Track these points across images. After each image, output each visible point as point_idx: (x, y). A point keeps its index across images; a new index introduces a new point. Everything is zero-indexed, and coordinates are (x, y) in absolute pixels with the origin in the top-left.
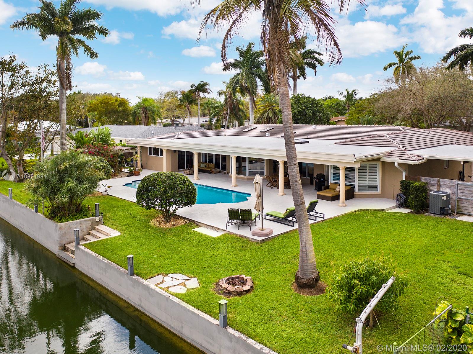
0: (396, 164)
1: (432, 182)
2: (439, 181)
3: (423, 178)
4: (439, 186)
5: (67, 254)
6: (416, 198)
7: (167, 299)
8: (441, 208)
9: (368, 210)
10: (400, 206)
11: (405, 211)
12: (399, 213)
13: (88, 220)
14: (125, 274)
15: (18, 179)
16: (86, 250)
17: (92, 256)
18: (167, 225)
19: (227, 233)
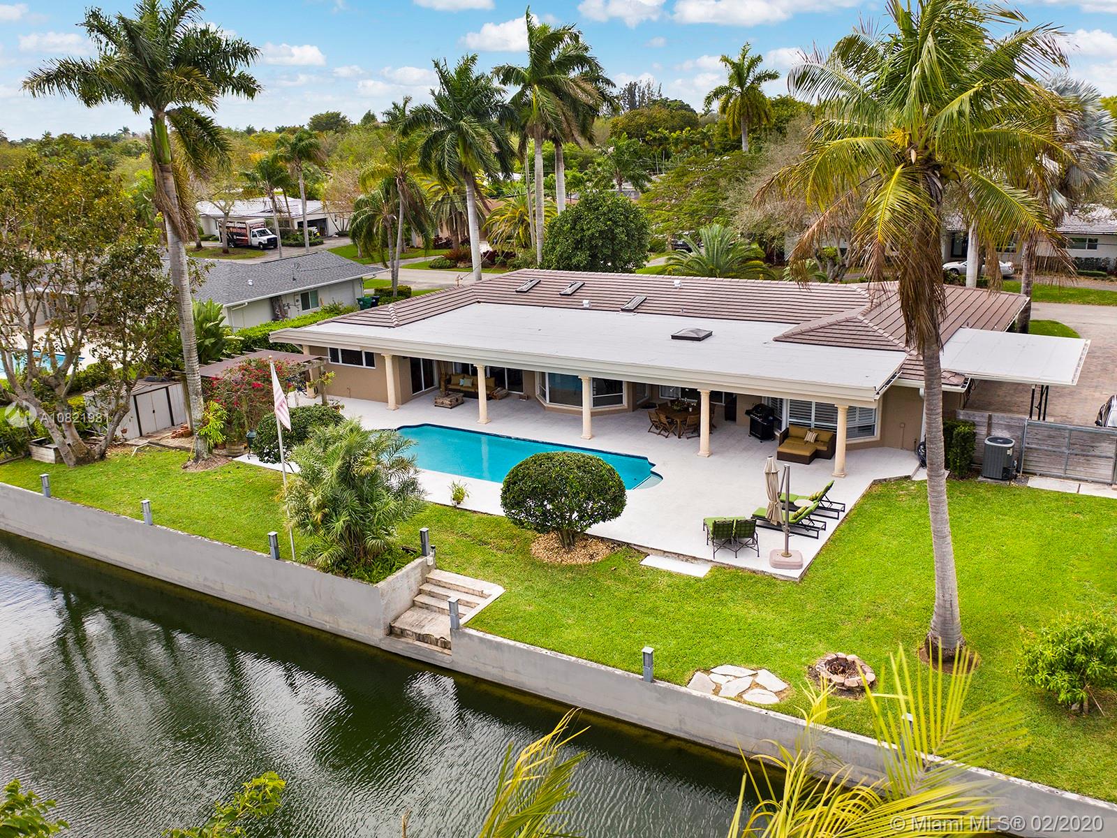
0: (921, 392)
1: (977, 419)
2: (988, 417)
4: (990, 426)
5: (408, 643)
6: (962, 453)
7: (765, 718)
8: (1004, 468)
13: (417, 567)
14: (633, 680)
15: (74, 459)
16: (489, 637)
17: (520, 649)
18: (578, 557)
19: (720, 568)
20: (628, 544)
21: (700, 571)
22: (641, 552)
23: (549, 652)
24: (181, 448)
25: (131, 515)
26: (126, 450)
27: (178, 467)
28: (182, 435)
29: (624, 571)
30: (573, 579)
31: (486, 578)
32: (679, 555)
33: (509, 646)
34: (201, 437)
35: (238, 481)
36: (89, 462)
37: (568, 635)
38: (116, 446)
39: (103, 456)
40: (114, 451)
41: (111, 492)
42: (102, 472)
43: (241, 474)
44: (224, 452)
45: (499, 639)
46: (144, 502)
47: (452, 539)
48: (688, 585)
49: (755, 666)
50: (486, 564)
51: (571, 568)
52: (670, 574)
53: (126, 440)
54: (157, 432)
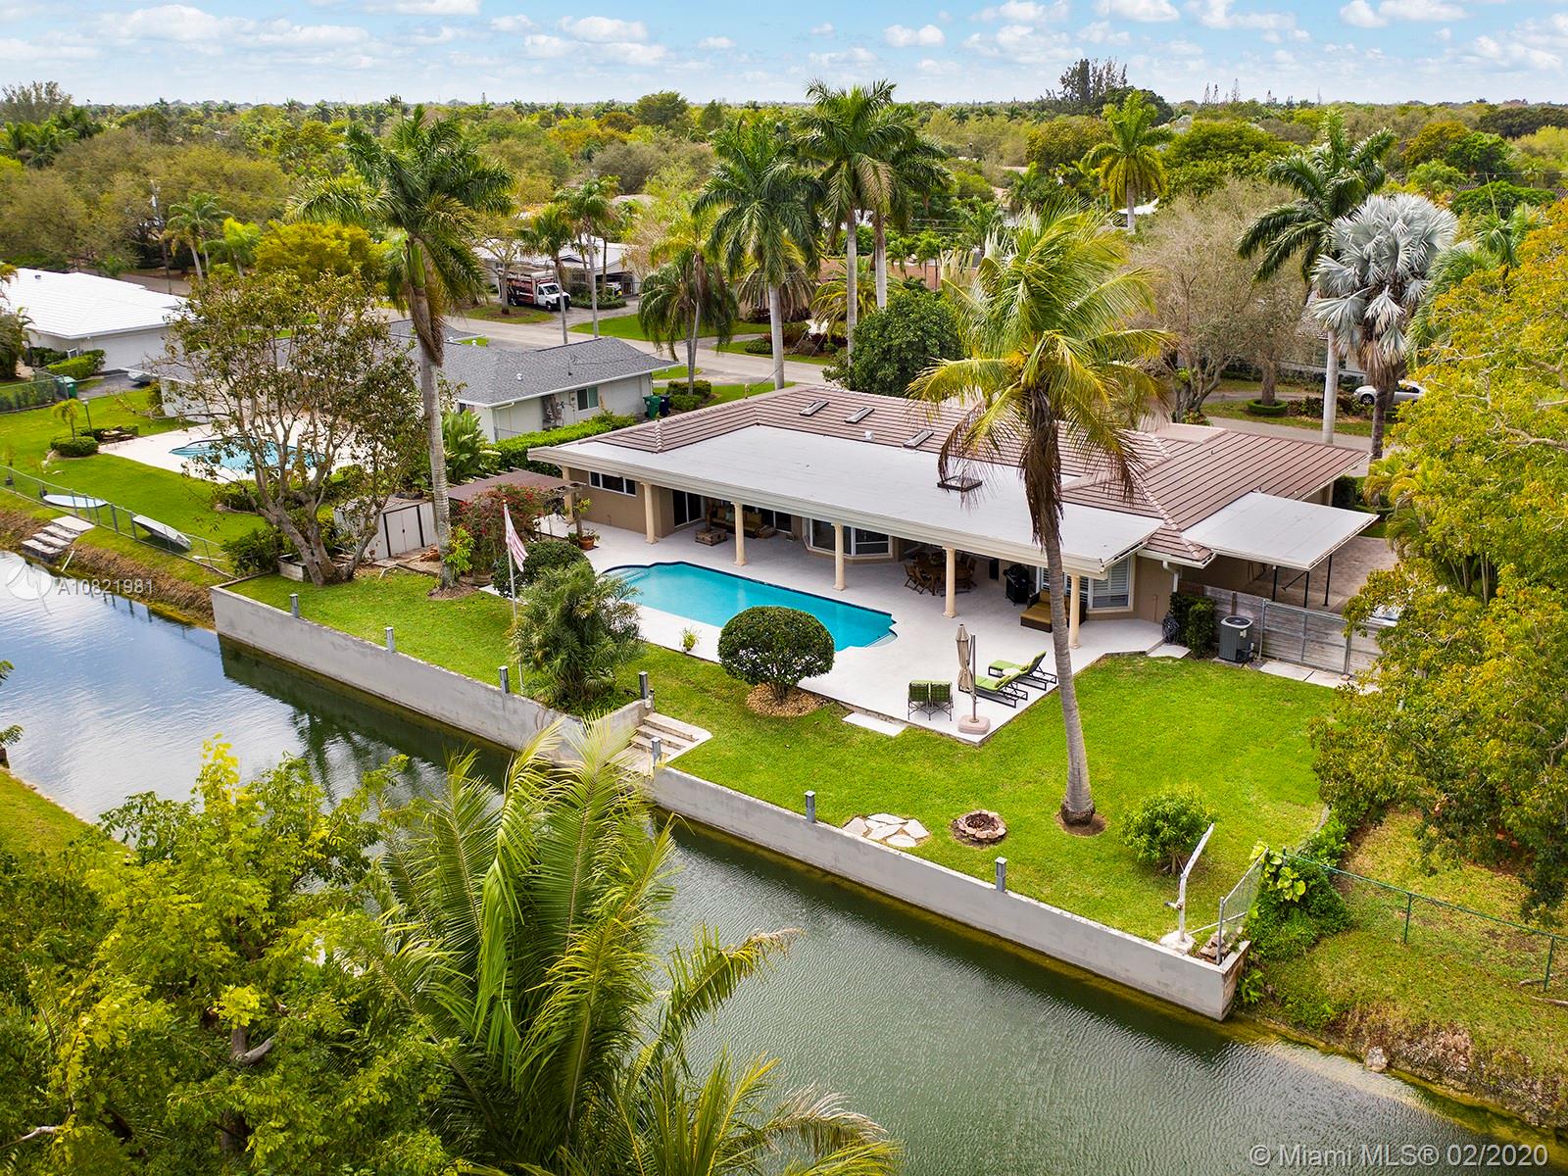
0: (1165, 564)
1: (1223, 597)
2: (1235, 596)
3: (1209, 588)
4: (1235, 605)
6: (1198, 632)
7: (898, 857)
8: (1238, 650)
9: (1118, 654)
10: (1169, 640)
11: (1179, 652)
12: (1169, 658)
13: (633, 709)
14: (798, 821)
15: (322, 579)
16: (685, 775)
17: (710, 788)
18: (788, 711)
19: (913, 728)
20: (836, 701)
21: (893, 730)
22: (846, 709)
23: (733, 792)
24: (429, 574)
25: (375, 641)
26: (376, 570)
27: (424, 594)
28: (430, 559)
29: (826, 726)
30: (777, 730)
31: (698, 724)
32: (879, 714)
33: (700, 784)
34: (446, 564)
35: (480, 613)
36: (337, 583)
37: (755, 779)
38: (363, 567)
39: (350, 577)
40: (362, 572)
41: (358, 616)
42: (349, 594)
43: (485, 605)
44: (471, 580)
45: (694, 778)
46: (388, 628)
47: (675, 684)
48: (879, 743)
49: (908, 816)
50: (702, 710)
51: (778, 719)
52: (866, 732)
53: (374, 560)
54: (407, 553)
